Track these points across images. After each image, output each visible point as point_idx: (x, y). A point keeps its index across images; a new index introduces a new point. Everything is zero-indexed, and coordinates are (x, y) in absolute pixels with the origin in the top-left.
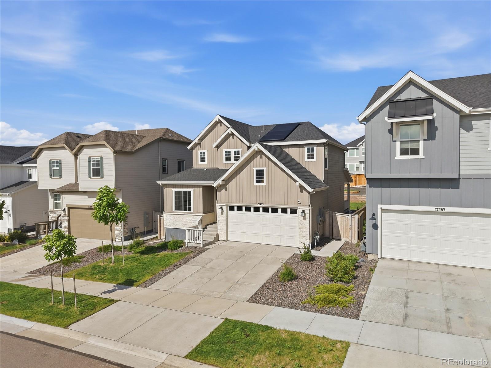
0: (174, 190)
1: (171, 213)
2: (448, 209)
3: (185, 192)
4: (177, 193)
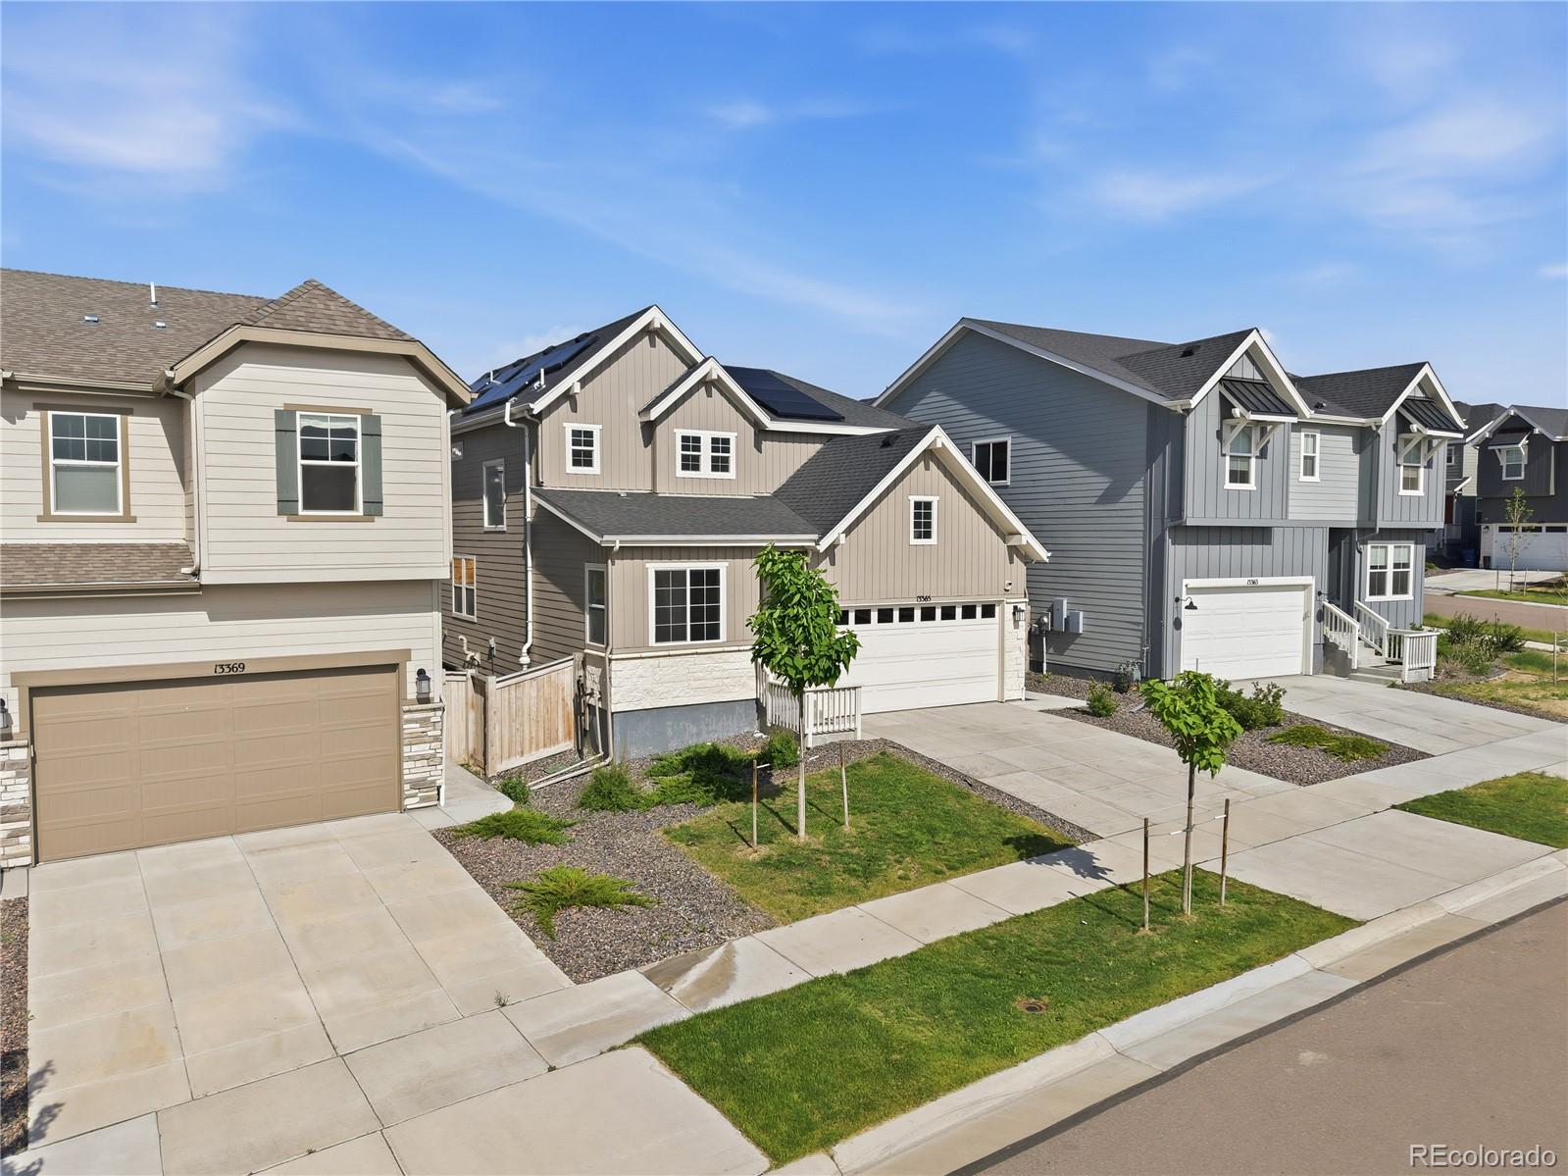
0: (653, 566)
1: (643, 655)
2: (1262, 581)
3: (697, 576)
4: (661, 577)
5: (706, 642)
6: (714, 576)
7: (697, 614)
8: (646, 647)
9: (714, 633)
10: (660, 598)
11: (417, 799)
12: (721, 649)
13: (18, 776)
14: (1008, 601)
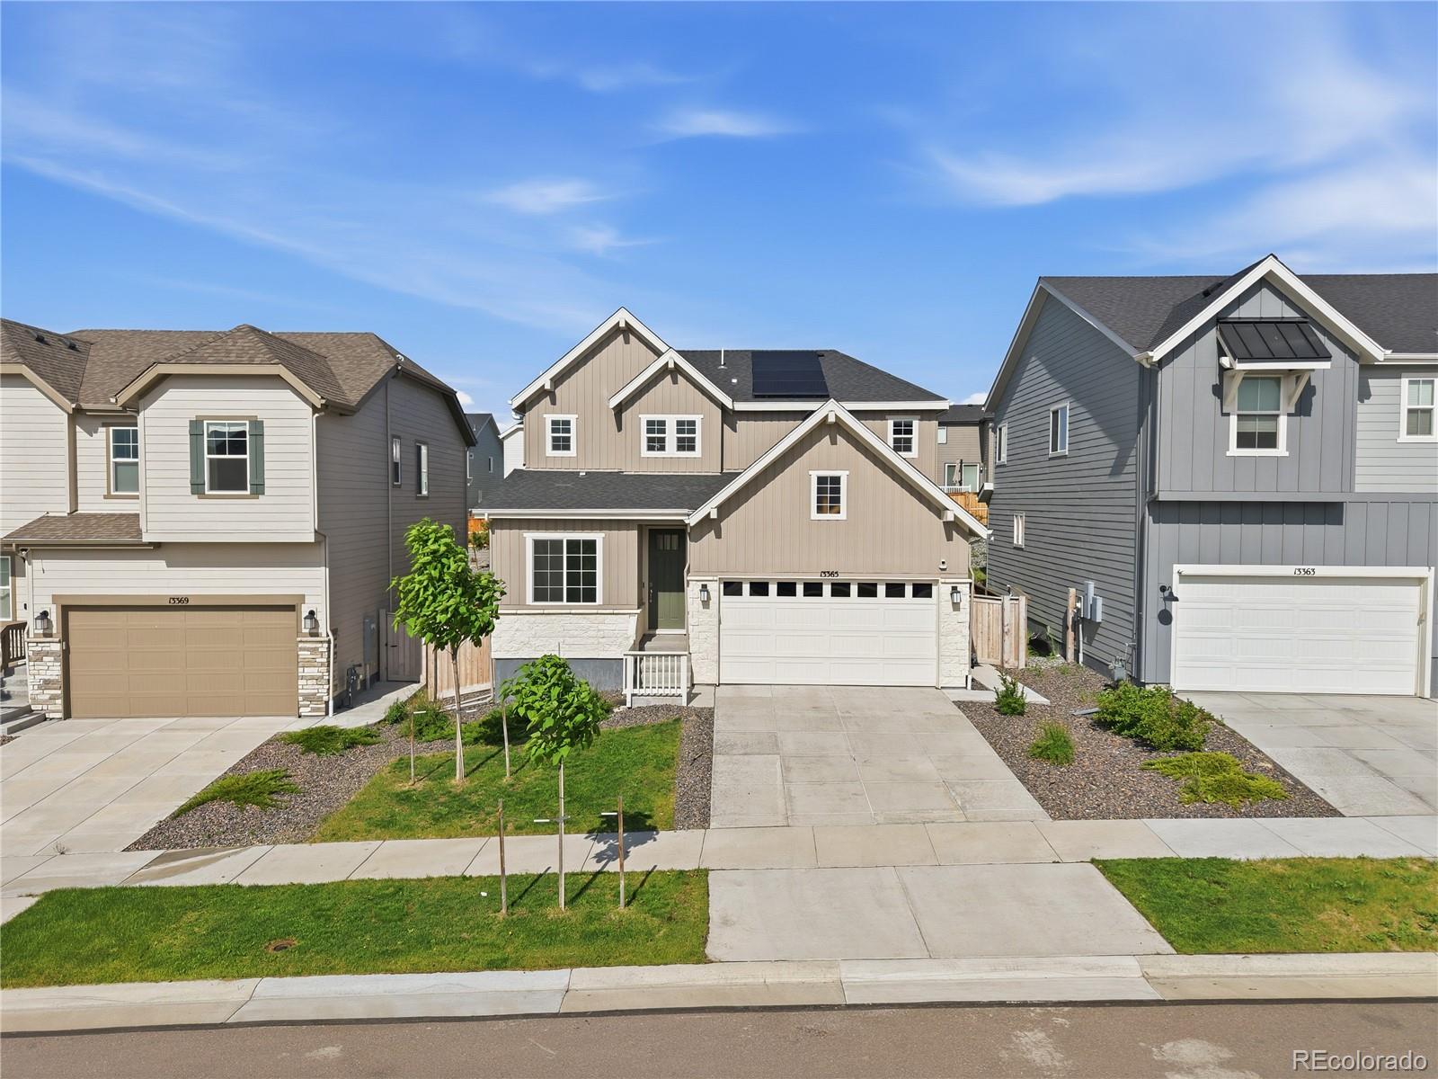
0: (530, 536)
1: (519, 612)
2: (1321, 571)
3: (573, 545)
4: (539, 546)
5: (582, 603)
6: (591, 546)
7: (573, 579)
8: (522, 604)
9: (590, 596)
10: (538, 563)
11: (309, 709)
12: (595, 611)
13: (55, 661)
14: (947, 581)
